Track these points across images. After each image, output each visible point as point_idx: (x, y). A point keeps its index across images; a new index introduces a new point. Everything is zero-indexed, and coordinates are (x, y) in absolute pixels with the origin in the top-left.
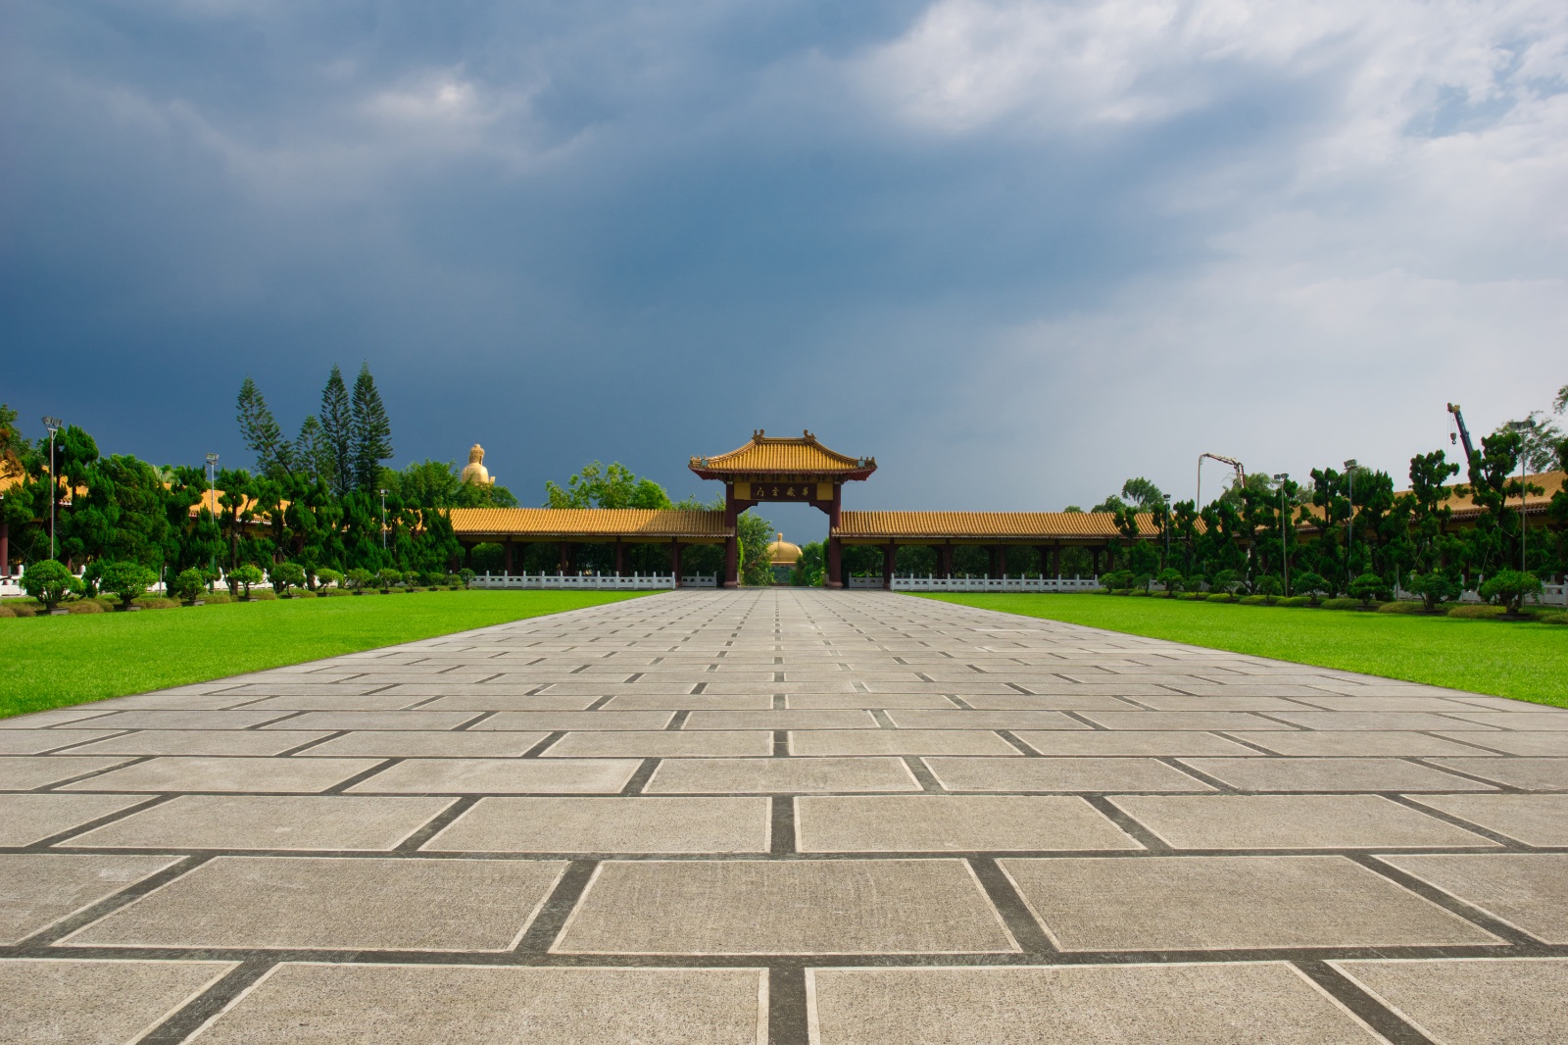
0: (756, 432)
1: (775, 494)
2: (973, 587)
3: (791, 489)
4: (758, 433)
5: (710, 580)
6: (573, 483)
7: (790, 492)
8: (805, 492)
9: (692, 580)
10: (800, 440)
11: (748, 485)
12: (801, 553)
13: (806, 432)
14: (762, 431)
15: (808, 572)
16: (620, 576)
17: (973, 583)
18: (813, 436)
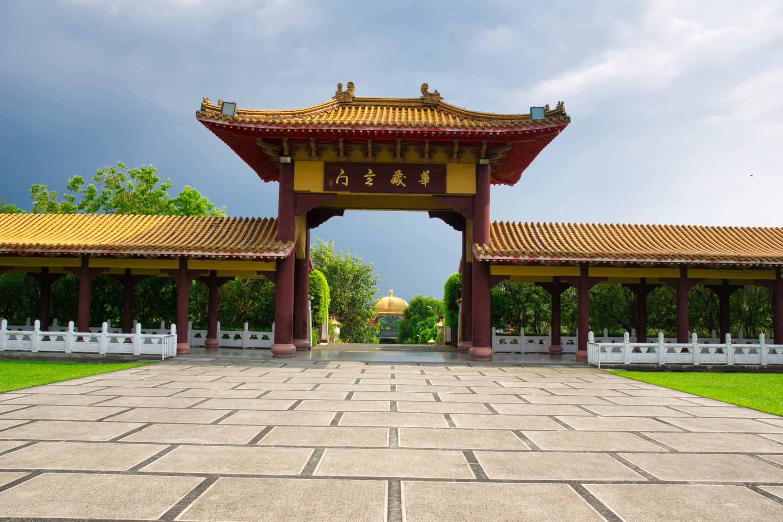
0: (340, 86)
1: (369, 183)
2: (740, 359)
3: (398, 174)
4: (345, 89)
5: (265, 338)
6: (73, 187)
7: (397, 179)
8: (425, 179)
9: (238, 337)
10: (415, 101)
11: (320, 165)
12: (407, 304)
13: (424, 88)
14: (351, 85)
15: (415, 322)
16: (109, 331)
17: (739, 351)
18: (437, 94)
